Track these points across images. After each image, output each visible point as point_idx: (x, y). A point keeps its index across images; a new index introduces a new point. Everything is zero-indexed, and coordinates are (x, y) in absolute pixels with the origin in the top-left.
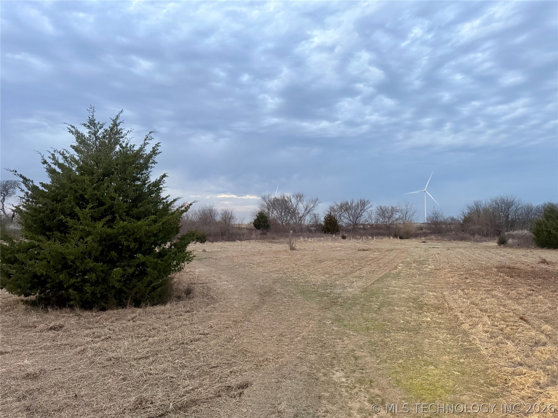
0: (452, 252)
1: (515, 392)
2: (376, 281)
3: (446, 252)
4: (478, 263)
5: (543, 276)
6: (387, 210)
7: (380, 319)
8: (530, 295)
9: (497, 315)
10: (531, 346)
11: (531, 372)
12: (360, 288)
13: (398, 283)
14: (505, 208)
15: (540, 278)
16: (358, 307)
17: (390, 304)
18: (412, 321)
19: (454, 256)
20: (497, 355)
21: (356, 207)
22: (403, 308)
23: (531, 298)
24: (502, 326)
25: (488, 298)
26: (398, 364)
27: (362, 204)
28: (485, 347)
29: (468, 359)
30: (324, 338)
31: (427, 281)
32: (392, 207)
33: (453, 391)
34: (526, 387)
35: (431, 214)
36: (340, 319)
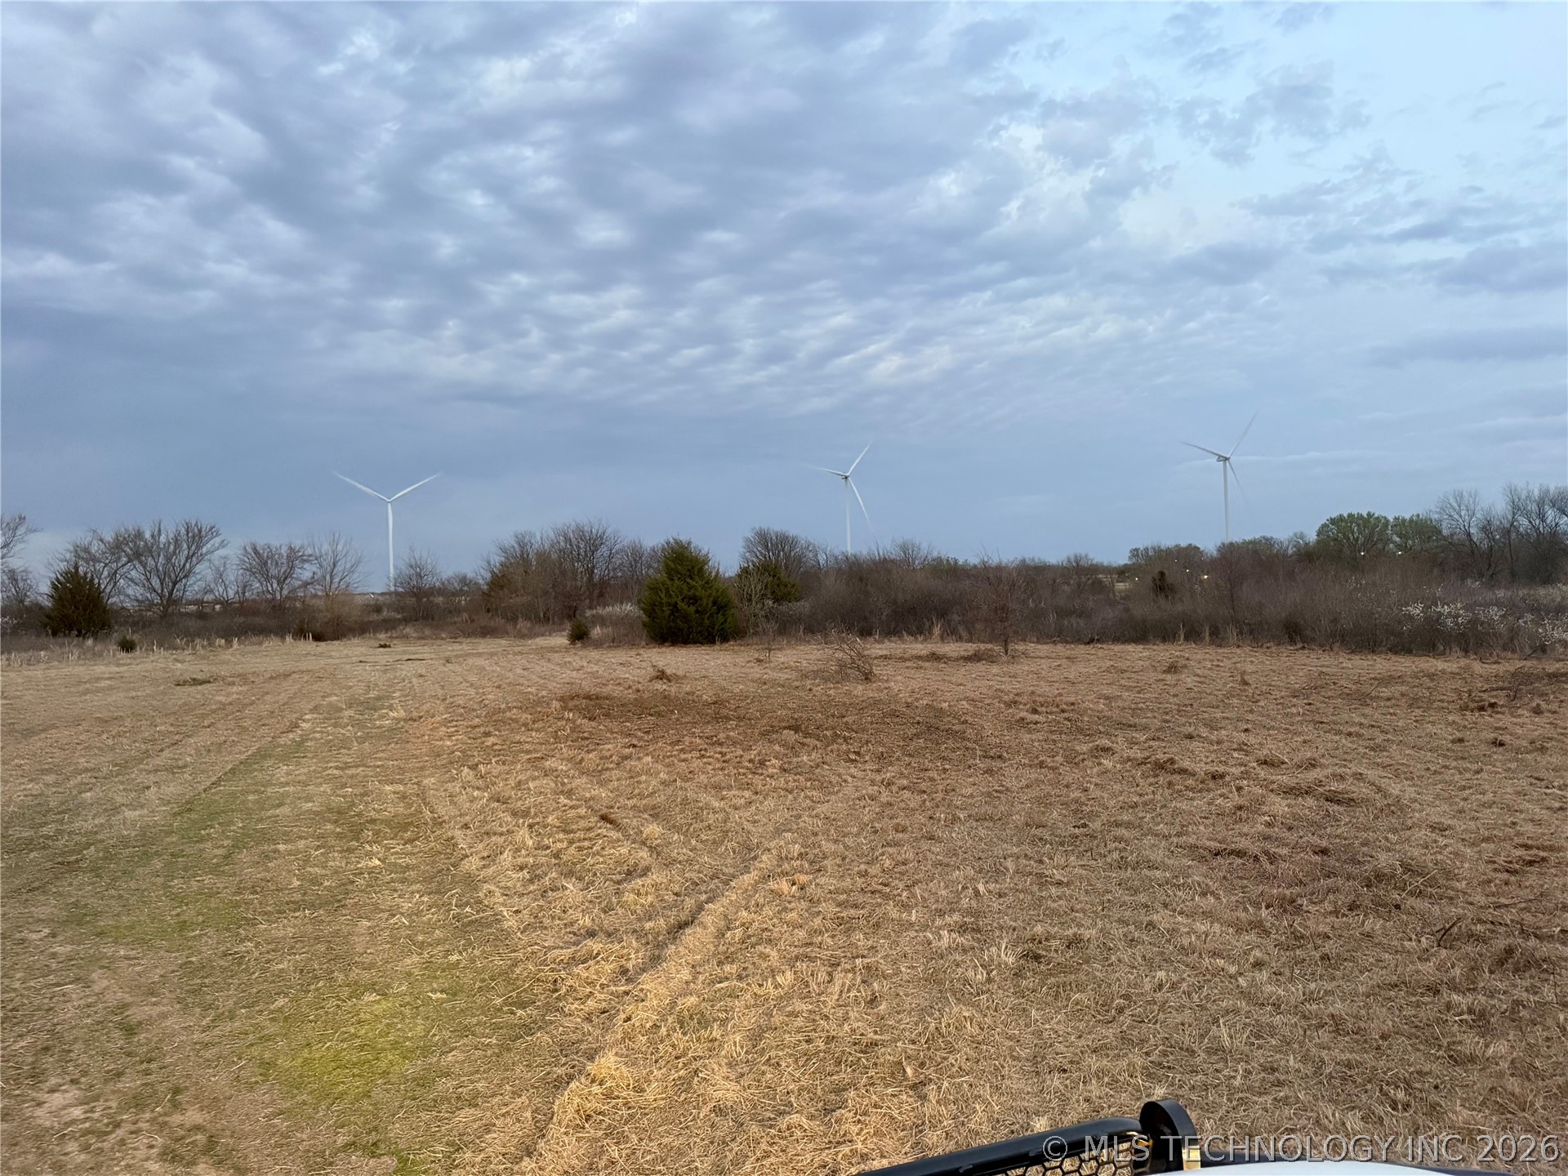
0: (457, 668)
1: (573, 1007)
2: (225, 774)
3: (442, 668)
4: (520, 692)
5: (657, 709)
6: (273, 555)
7: (226, 888)
8: (626, 758)
9: (549, 820)
10: (619, 882)
11: (611, 946)
12: (169, 802)
13: (297, 773)
14: (585, 552)
15: (651, 715)
16: (157, 864)
17: (264, 837)
18: (326, 875)
19: (461, 680)
20: (541, 922)
21: (172, 547)
22: (301, 844)
23: (628, 764)
24: (559, 845)
25: (534, 779)
26: (272, 1012)
27: (194, 537)
28: (514, 909)
29: (470, 950)
30: (15, 990)
31: (381, 755)
32: (291, 548)
33: (423, 1048)
34: (598, 987)
35: (403, 567)
36: (86, 915)
